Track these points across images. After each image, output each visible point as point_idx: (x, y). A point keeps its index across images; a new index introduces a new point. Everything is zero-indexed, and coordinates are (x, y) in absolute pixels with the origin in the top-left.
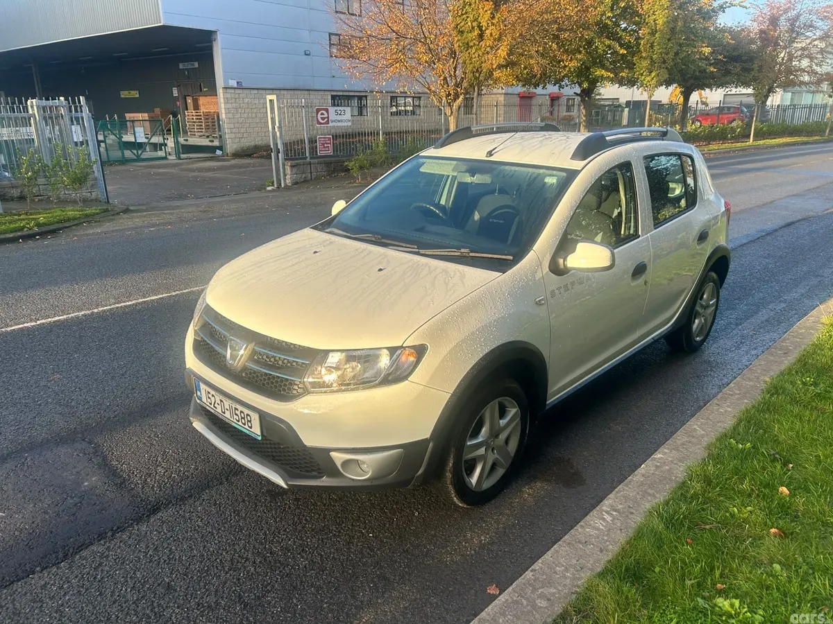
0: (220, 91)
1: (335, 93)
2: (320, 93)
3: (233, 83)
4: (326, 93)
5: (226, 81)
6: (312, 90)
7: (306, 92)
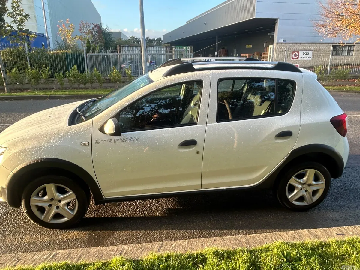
0: (275, 44)
1: (334, 45)
2: (326, 44)
3: (282, 41)
4: (330, 44)
5: (278, 40)
6: (322, 43)
7: (318, 44)
